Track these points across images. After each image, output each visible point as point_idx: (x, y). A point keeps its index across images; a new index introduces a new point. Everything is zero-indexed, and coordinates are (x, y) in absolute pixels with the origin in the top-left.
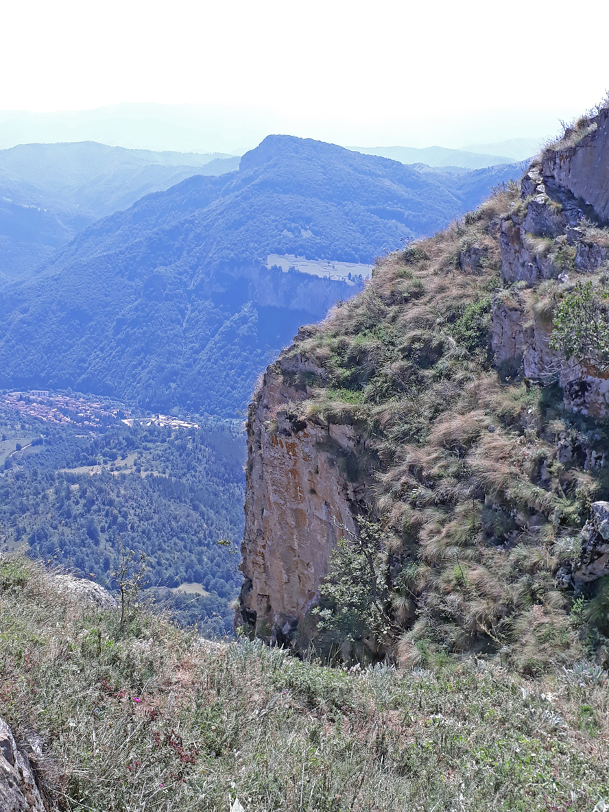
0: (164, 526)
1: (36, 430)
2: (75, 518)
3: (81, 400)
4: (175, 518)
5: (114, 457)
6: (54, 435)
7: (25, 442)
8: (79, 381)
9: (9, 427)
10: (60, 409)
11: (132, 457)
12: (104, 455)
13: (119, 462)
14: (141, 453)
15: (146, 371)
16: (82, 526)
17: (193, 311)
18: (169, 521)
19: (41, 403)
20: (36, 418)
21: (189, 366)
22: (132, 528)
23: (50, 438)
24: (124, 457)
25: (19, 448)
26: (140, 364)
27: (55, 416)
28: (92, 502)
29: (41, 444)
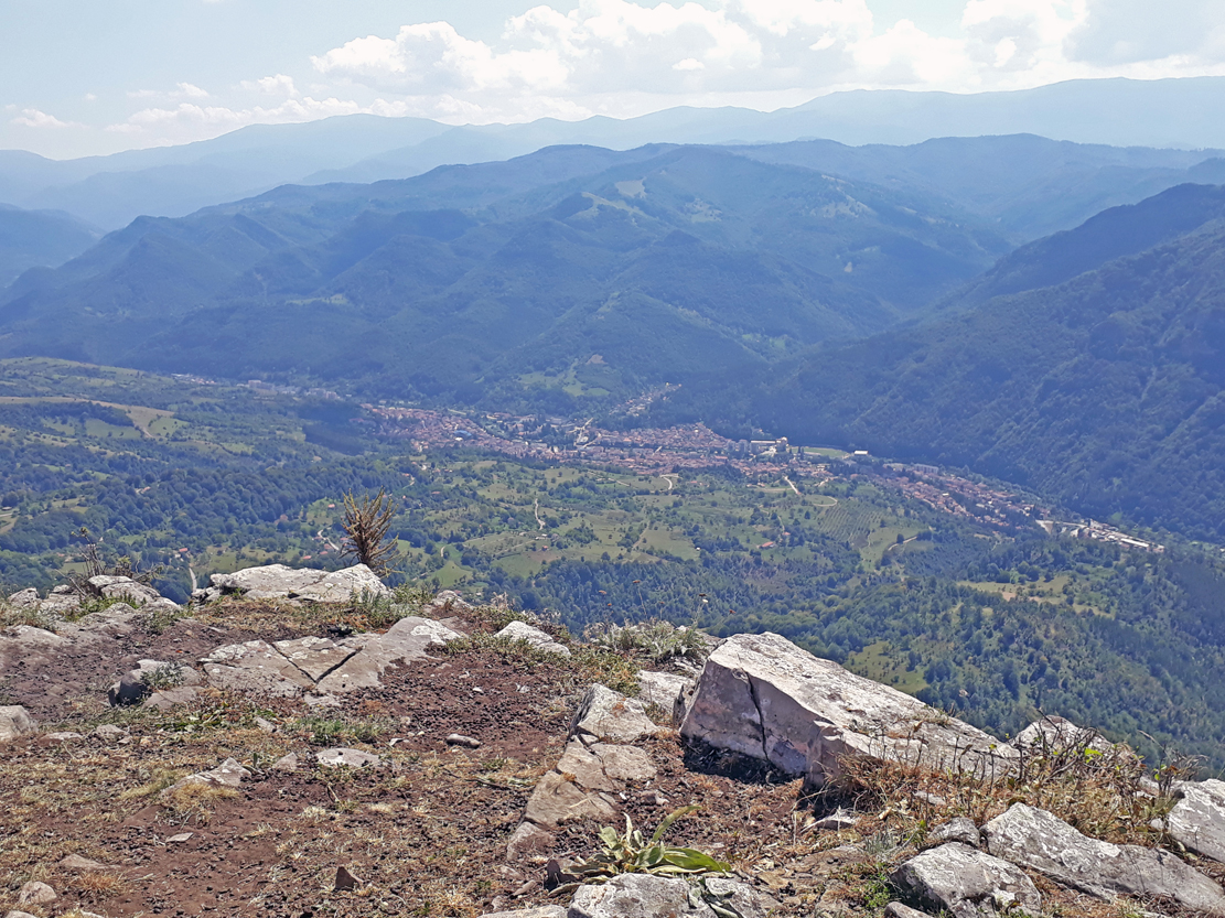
0: (1110, 690)
1: (924, 520)
2: (986, 656)
3: (981, 484)
4: (1127, 683)
5: (1034, 577)
6: (947, 531)
7: (910, 535)
8: (981, 458)
9: (889, 509)
10: (954, 495)
11: (1060, 581)
12: (1021, 571)
13: (1041, 585)
14: (1074, 577)
15: (1078, 456)
16: (996, 669)
17: (1158, 378)
18: (1118, 685)
19: (928, 482)
20: (922, 503)
21: (1145, 456)
22: (1064, 685)
23: (942, 532)
24: (1048, 579)
25: (900, 540)
26: (1071, 444)
27: (946, 503)
28: (1011, 639)
29: (929, 539)
